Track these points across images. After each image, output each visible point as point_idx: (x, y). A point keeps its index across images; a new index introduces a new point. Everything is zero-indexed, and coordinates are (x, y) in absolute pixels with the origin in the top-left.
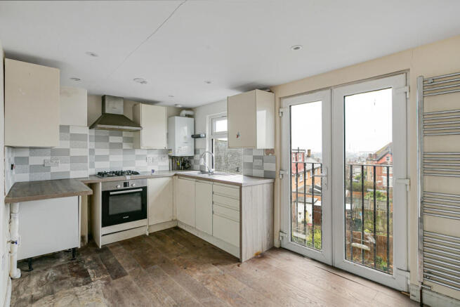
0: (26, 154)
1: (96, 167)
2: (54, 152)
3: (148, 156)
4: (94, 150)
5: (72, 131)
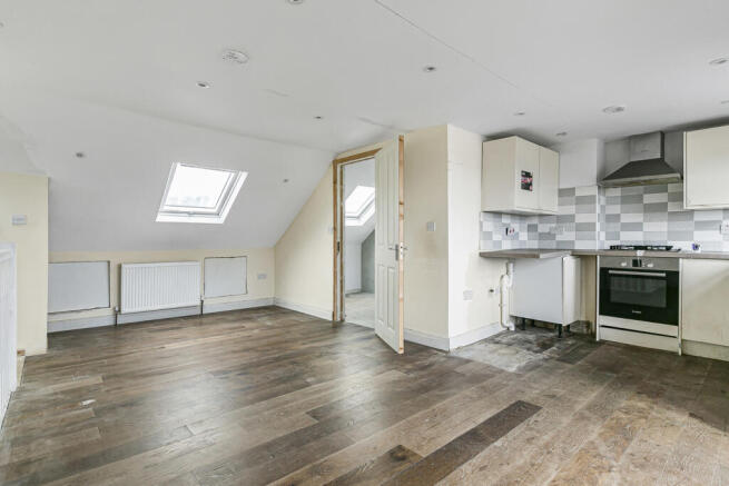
0: (535, 221)
1: (622, 239)
2: (560, 219)
4: (619, 215)
5: (578, 193)
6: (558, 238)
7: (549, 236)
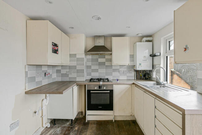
0: (60, 68)
1: (92, 75)
2: (70, 68)
3: (120, 70)
4: (91, 66)
5: (77, 57)
6: (70, 76)
7: (66, 75)
